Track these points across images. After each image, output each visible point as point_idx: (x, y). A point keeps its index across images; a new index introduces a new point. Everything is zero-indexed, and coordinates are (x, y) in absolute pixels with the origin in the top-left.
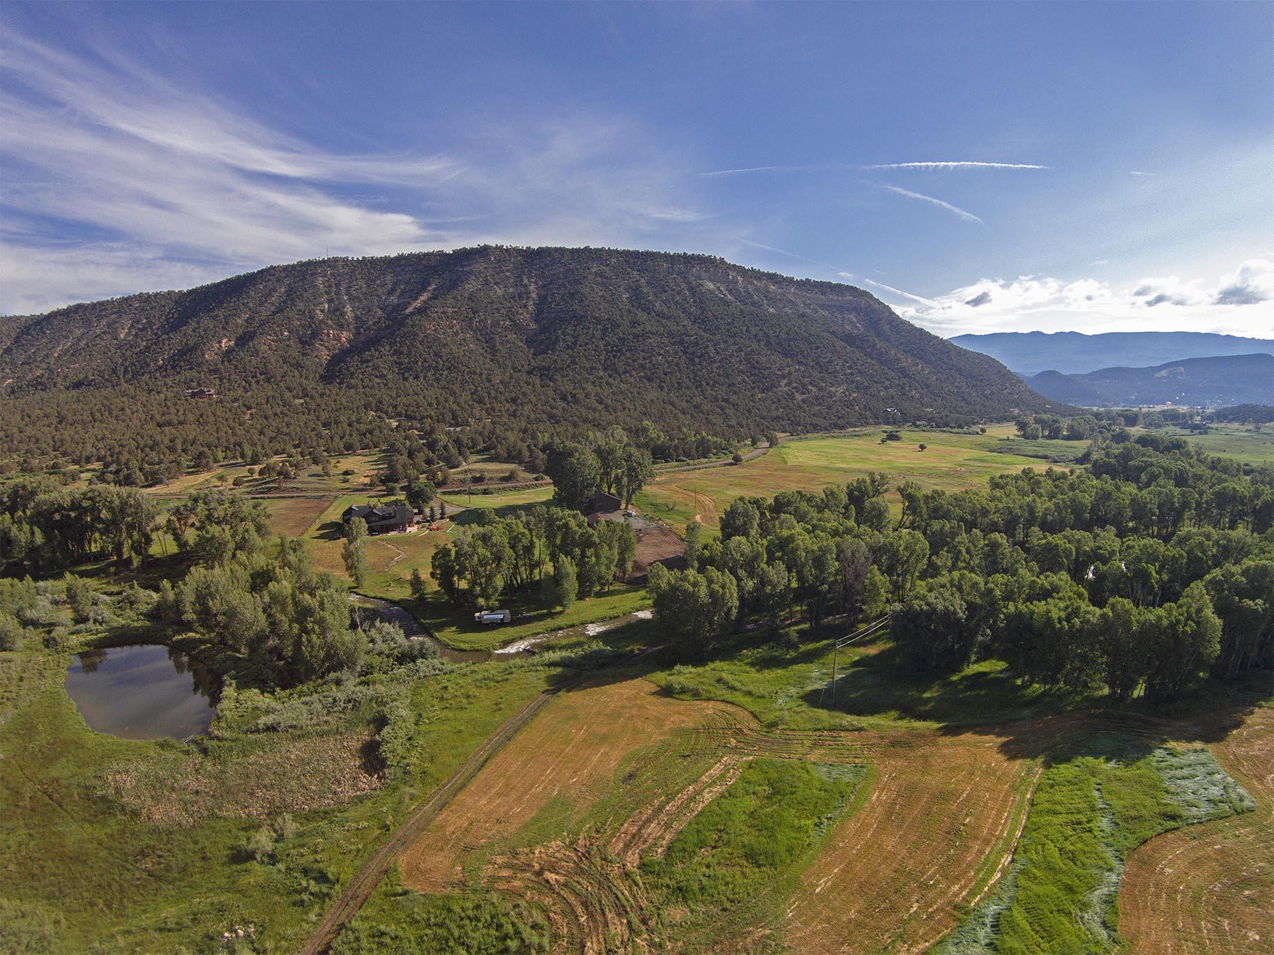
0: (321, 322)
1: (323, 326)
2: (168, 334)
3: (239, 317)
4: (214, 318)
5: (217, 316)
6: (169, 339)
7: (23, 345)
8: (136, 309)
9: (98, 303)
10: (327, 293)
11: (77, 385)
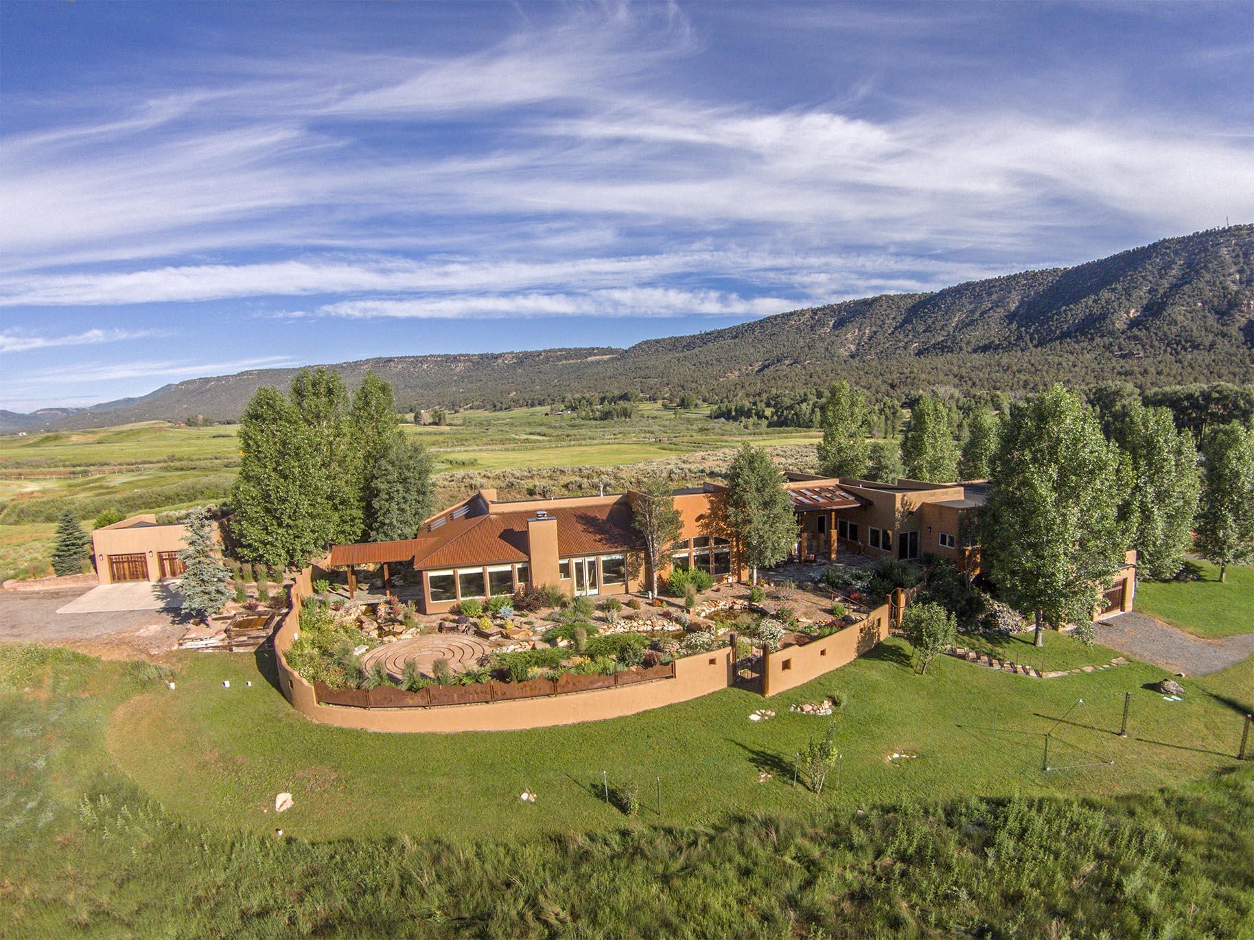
0: (1237, 293)
1: (1241, 296)
2: (1067, 305)
3: (1141, 289)
4: (1113, 290)
5: (1116, 289)
6: (1071, 310)
7: (922, 317)
8: (1023, 285)
9: (986, 281)
10: (1236, 264)
11: (985, 349)
